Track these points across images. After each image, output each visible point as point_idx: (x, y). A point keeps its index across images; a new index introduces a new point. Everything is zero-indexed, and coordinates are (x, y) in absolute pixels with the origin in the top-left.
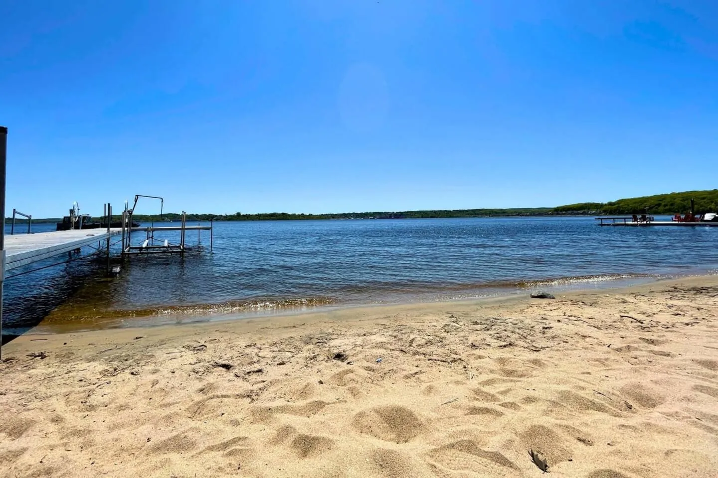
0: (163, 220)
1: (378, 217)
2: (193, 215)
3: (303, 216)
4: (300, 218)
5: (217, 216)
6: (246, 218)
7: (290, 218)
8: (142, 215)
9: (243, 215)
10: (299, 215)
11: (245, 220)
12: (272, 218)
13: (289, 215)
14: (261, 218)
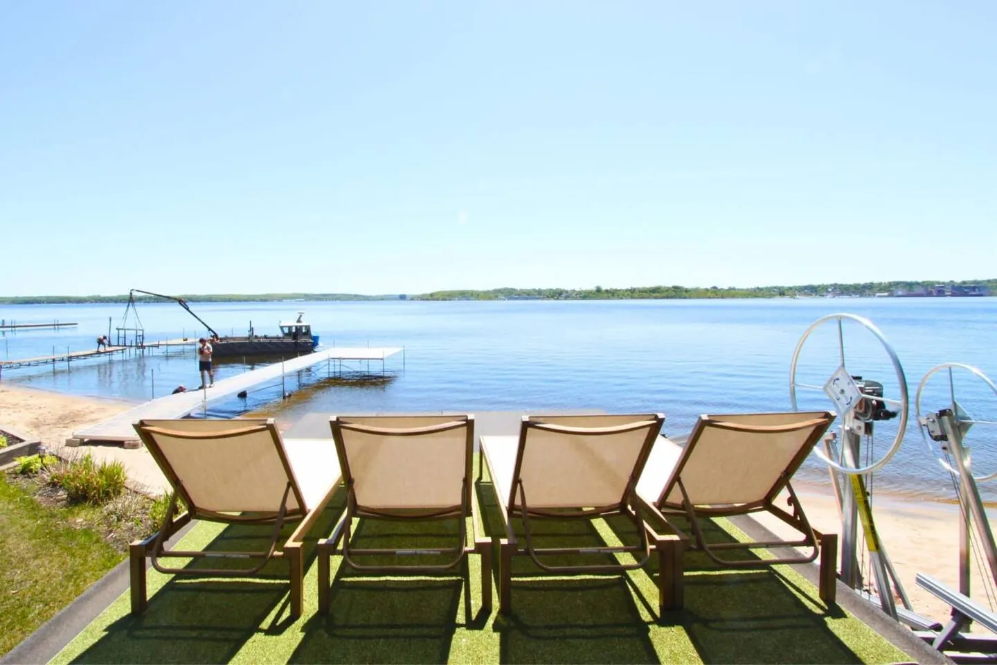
1: (900, 293)
2: (535, 290)
3: (715, 292)
4: (709, 294)
5: (567, 292)
6: (610, 295)
7: (686, 295)
8: (473, 291)
9: (607, 291)
10: (707, 290)
11: (608, 298)
12: (654, 295)
13: (687, 291)
14: (634, 295)
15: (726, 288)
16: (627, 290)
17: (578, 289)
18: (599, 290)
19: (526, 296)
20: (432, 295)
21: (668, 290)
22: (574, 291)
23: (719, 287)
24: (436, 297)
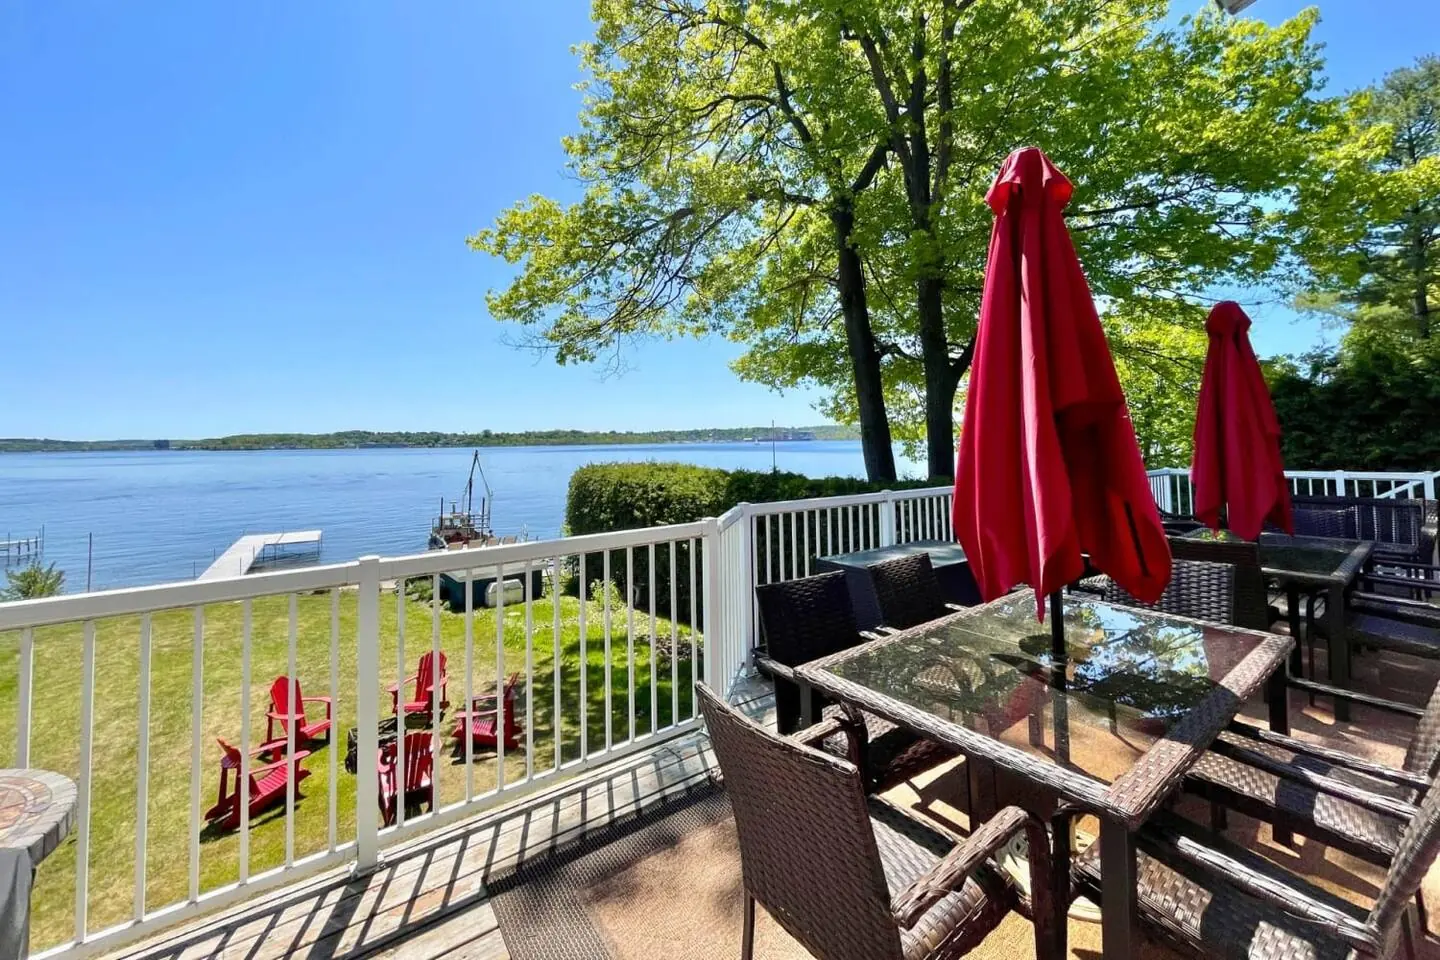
0: (341, 444)
1: (760, 438)
2: (400, 434)
4: (607, 440)
5: (446, 436)
6: (501, 441)
7: (585, 440)
9: (497, 436)
10: (605, 434)
11: (499, 444)
13: (586, 435)
15: (624, 432)
16: (521, 435)
17: (460, 433)
18: (487, 434)
19: (388, 443)
20: (224, 441)
21: (566, 434)
22: (455, 435)
23: (618, 431)
24: (232, 445)
